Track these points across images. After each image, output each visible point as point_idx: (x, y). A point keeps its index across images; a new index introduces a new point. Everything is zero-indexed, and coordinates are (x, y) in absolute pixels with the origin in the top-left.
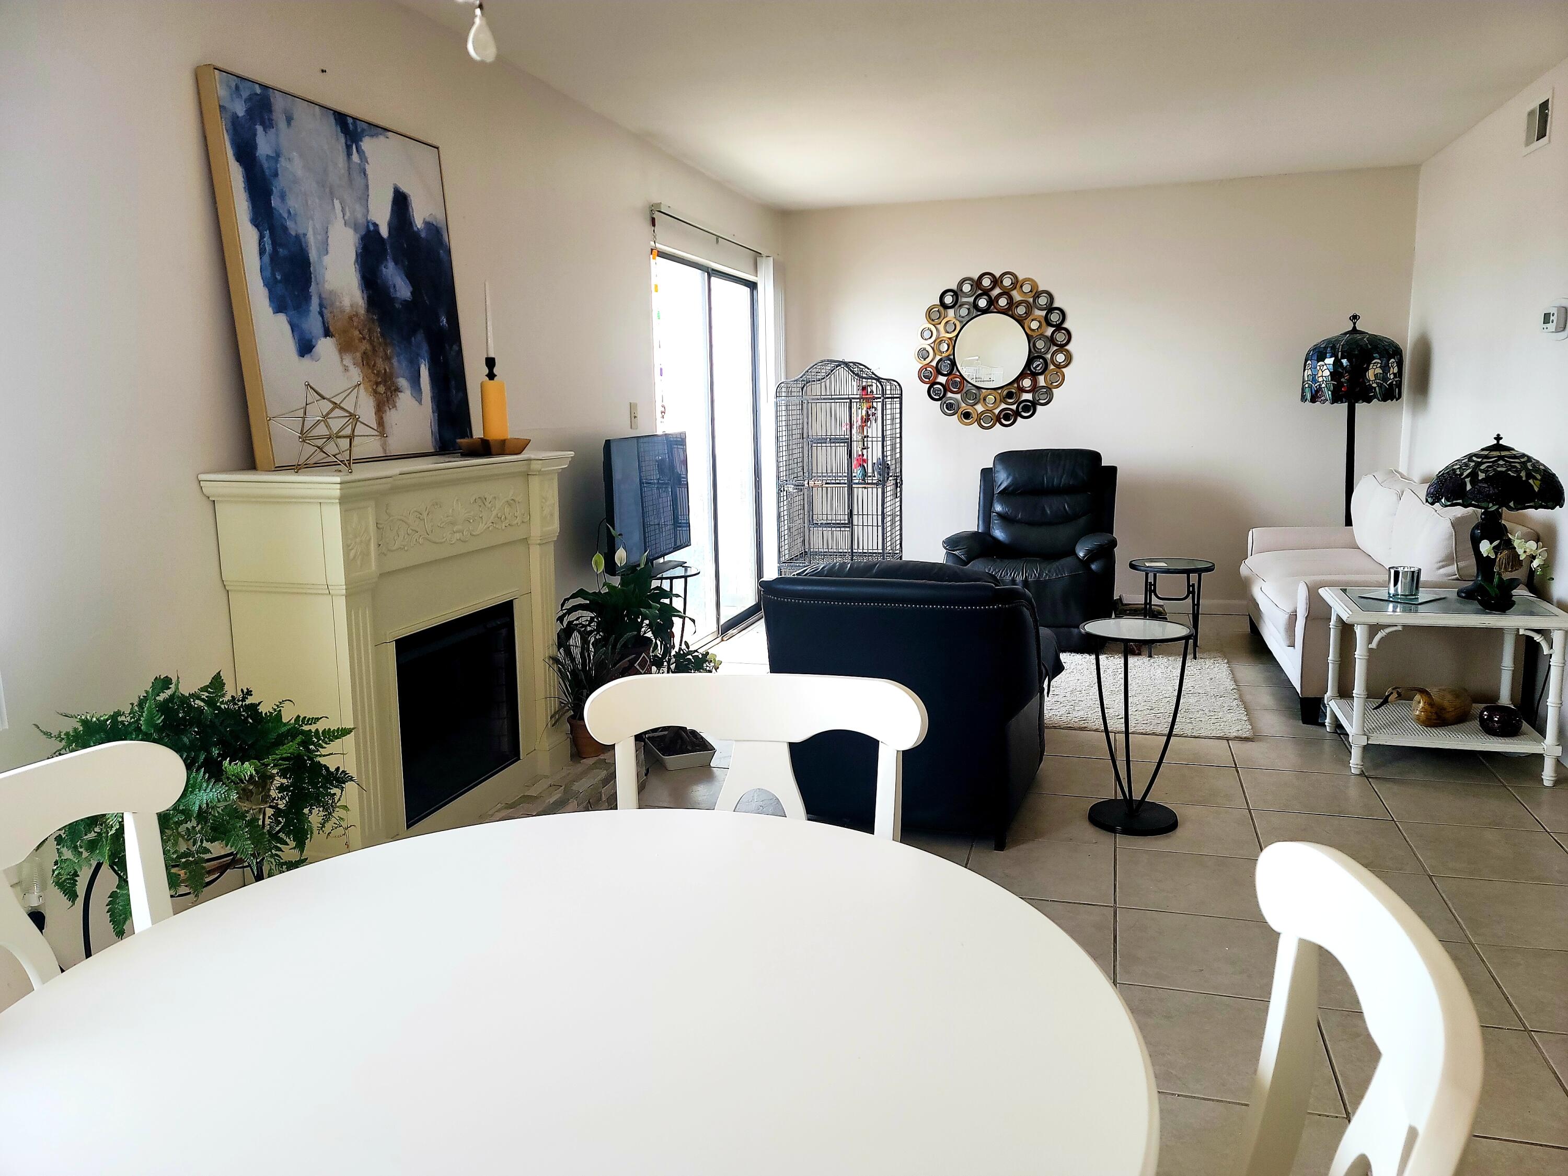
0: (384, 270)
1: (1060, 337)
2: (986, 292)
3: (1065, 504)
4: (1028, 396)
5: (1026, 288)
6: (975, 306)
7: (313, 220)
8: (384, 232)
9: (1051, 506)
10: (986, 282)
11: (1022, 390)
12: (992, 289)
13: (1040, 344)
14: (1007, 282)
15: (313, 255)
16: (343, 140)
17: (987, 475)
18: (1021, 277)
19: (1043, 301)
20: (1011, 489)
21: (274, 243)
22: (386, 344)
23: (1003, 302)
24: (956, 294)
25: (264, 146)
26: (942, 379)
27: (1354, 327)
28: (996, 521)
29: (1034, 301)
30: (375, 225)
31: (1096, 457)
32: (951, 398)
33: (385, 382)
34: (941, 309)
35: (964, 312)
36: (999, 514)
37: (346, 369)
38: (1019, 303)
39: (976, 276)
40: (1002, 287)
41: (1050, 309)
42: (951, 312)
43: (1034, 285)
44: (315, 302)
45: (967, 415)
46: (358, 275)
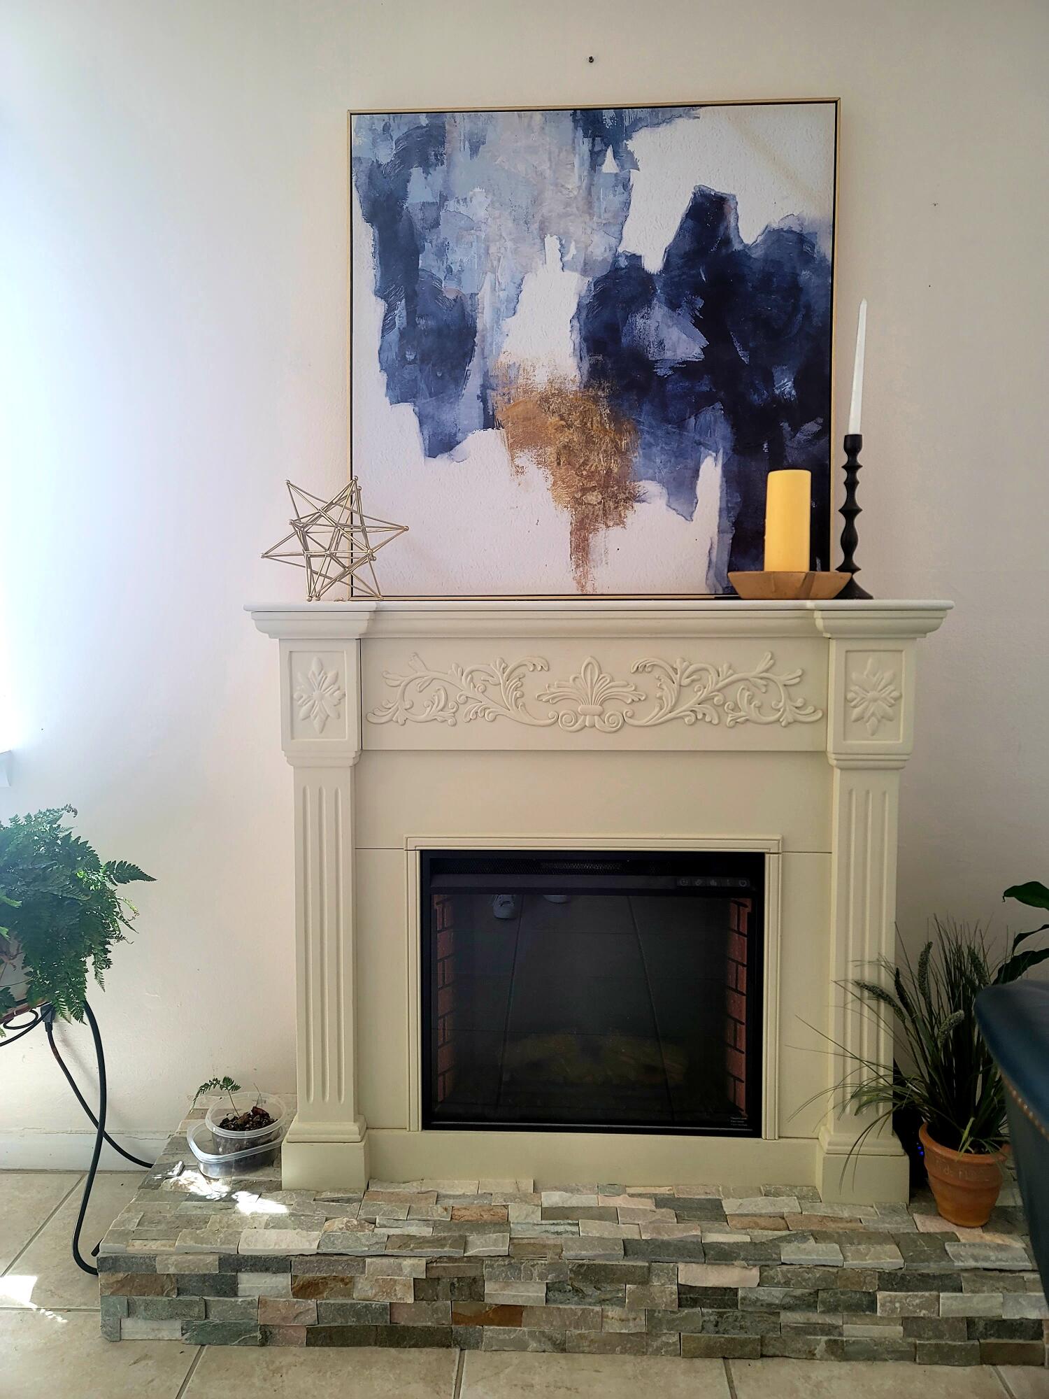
0: (640, 322)
7: (494, 272)
8: (653, 263)
15: (484, 320)
16: (585, 146)
21: (411, 314)
25: (419, 190)
30: (635, 259)
33: (604, 487)
37: (520, 471)
44: (473, 385)
46: (576, 337)
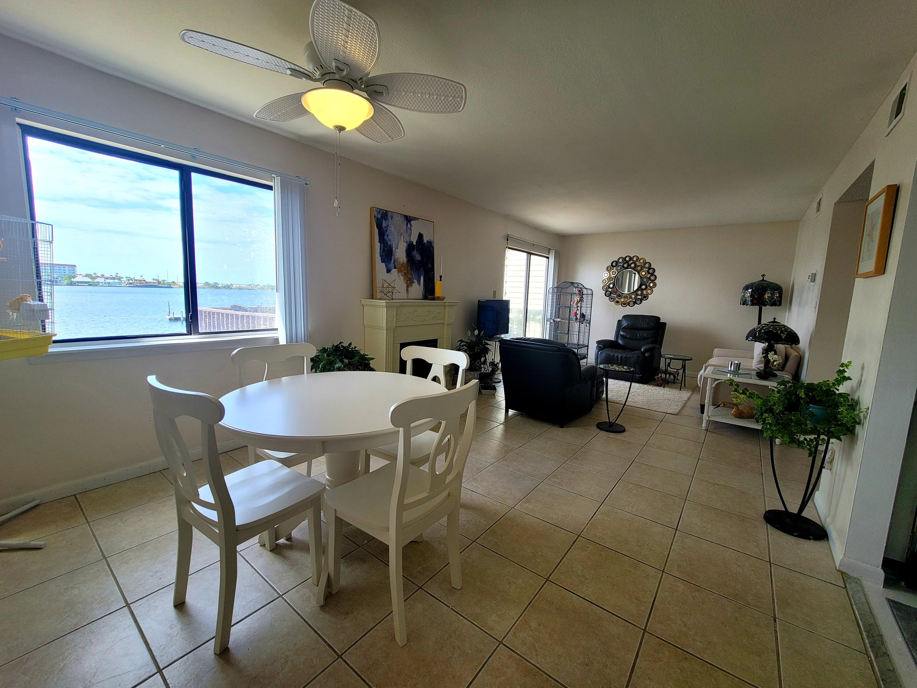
0: (413, 253)
1: (652, 278)
2: (627, 262)
3: (644, 334)
4: (640, 297)
5: (642, 261)
6: (623, 266)
7: (395, 241)
8: (415, 243)
9: (639, 334)
10: (627, 259)
11: (638, 295)
12: (630, 261)
13: (645, 280)
14: (635, 259)
15: (394, 249)
16: (406, 222)
17: (619, 321)
18: (640, 257)
19: (647, 265)
20: (626, 327)
21: (384, 247)
22: (411, 271)
23: (633, 265)
24: (617, 262)
25: (384, 224)
26: (610, 290)
27: (763, 279)
28: (620, 337)
29: (644, 265)
30: (412, 242)
31: (658, 319)
32: (612, 296)
33: (410, 280)
34: (611, 267)
35: (619, 268)
36: (621, 335)
37: (399, 277)
38: (639, 266)
39: (624, 257)
40: (633, 260)
41: (650, 268)
42: (615, 268)
43: (644, 260)
44: (393, 260)
45: (617, 302)
46: (406, 254)
